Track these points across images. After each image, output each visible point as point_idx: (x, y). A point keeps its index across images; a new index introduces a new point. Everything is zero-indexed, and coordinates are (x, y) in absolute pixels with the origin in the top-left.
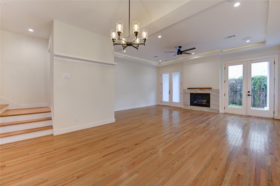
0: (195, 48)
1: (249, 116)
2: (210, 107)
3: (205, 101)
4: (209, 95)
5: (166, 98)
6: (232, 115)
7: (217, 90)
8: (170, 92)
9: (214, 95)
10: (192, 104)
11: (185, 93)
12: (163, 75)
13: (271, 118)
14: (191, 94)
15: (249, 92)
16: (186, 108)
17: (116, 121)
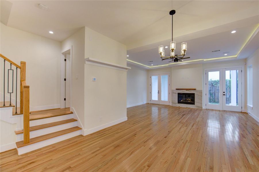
0: (189, 58)
1: (224, 111)
2: (194, 104)
3: (190, 99)
4: (194, 94)
5: (155, 97)
6: (212, 110)
7: (200, 90)
8: (159, 92)
9: (198, 95)
10: (179, 102)
11: (173, 93)
12: (152, 77)
13: (240, 112)
14: (179, 94)
15: (224, 92)
16: (174, 105)
17: (128, 119)
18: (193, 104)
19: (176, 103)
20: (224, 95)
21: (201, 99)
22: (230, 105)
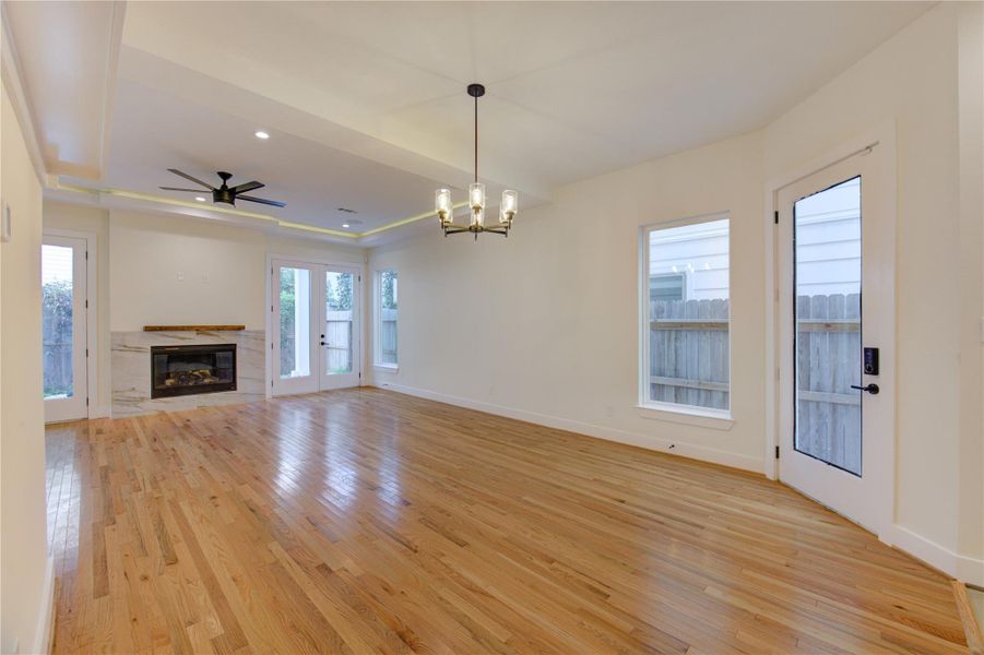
4: (232, 348)
7: (259, 332)
9: (248, 349)
14: (156, 351)
16: (129, 412)
18: (229, 389)
19: (142, 399)
20: (323, 344)
21: (260, 365)
22: (293, 374)
